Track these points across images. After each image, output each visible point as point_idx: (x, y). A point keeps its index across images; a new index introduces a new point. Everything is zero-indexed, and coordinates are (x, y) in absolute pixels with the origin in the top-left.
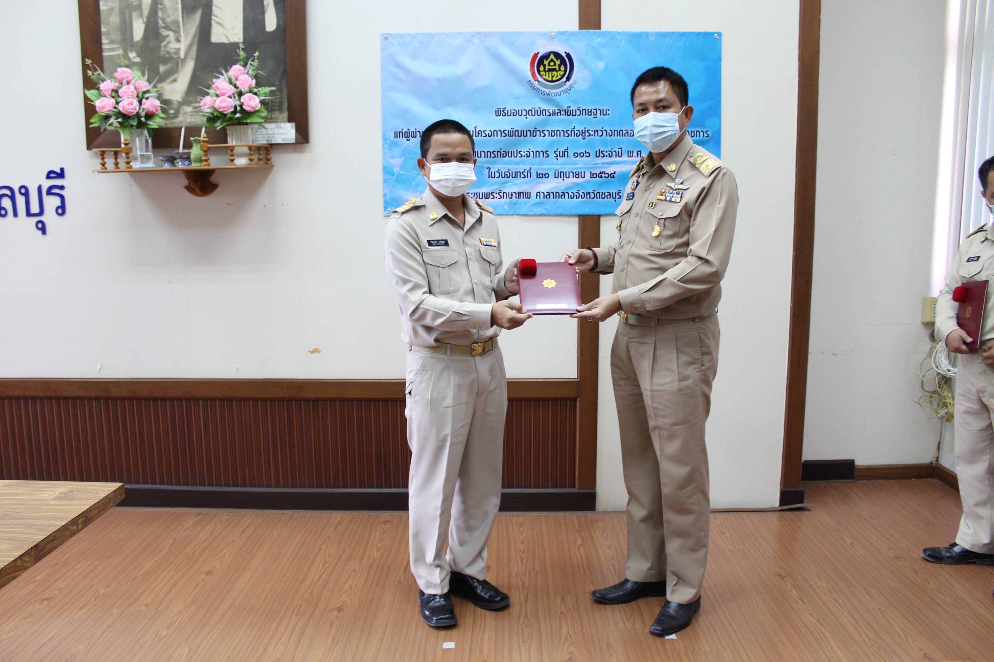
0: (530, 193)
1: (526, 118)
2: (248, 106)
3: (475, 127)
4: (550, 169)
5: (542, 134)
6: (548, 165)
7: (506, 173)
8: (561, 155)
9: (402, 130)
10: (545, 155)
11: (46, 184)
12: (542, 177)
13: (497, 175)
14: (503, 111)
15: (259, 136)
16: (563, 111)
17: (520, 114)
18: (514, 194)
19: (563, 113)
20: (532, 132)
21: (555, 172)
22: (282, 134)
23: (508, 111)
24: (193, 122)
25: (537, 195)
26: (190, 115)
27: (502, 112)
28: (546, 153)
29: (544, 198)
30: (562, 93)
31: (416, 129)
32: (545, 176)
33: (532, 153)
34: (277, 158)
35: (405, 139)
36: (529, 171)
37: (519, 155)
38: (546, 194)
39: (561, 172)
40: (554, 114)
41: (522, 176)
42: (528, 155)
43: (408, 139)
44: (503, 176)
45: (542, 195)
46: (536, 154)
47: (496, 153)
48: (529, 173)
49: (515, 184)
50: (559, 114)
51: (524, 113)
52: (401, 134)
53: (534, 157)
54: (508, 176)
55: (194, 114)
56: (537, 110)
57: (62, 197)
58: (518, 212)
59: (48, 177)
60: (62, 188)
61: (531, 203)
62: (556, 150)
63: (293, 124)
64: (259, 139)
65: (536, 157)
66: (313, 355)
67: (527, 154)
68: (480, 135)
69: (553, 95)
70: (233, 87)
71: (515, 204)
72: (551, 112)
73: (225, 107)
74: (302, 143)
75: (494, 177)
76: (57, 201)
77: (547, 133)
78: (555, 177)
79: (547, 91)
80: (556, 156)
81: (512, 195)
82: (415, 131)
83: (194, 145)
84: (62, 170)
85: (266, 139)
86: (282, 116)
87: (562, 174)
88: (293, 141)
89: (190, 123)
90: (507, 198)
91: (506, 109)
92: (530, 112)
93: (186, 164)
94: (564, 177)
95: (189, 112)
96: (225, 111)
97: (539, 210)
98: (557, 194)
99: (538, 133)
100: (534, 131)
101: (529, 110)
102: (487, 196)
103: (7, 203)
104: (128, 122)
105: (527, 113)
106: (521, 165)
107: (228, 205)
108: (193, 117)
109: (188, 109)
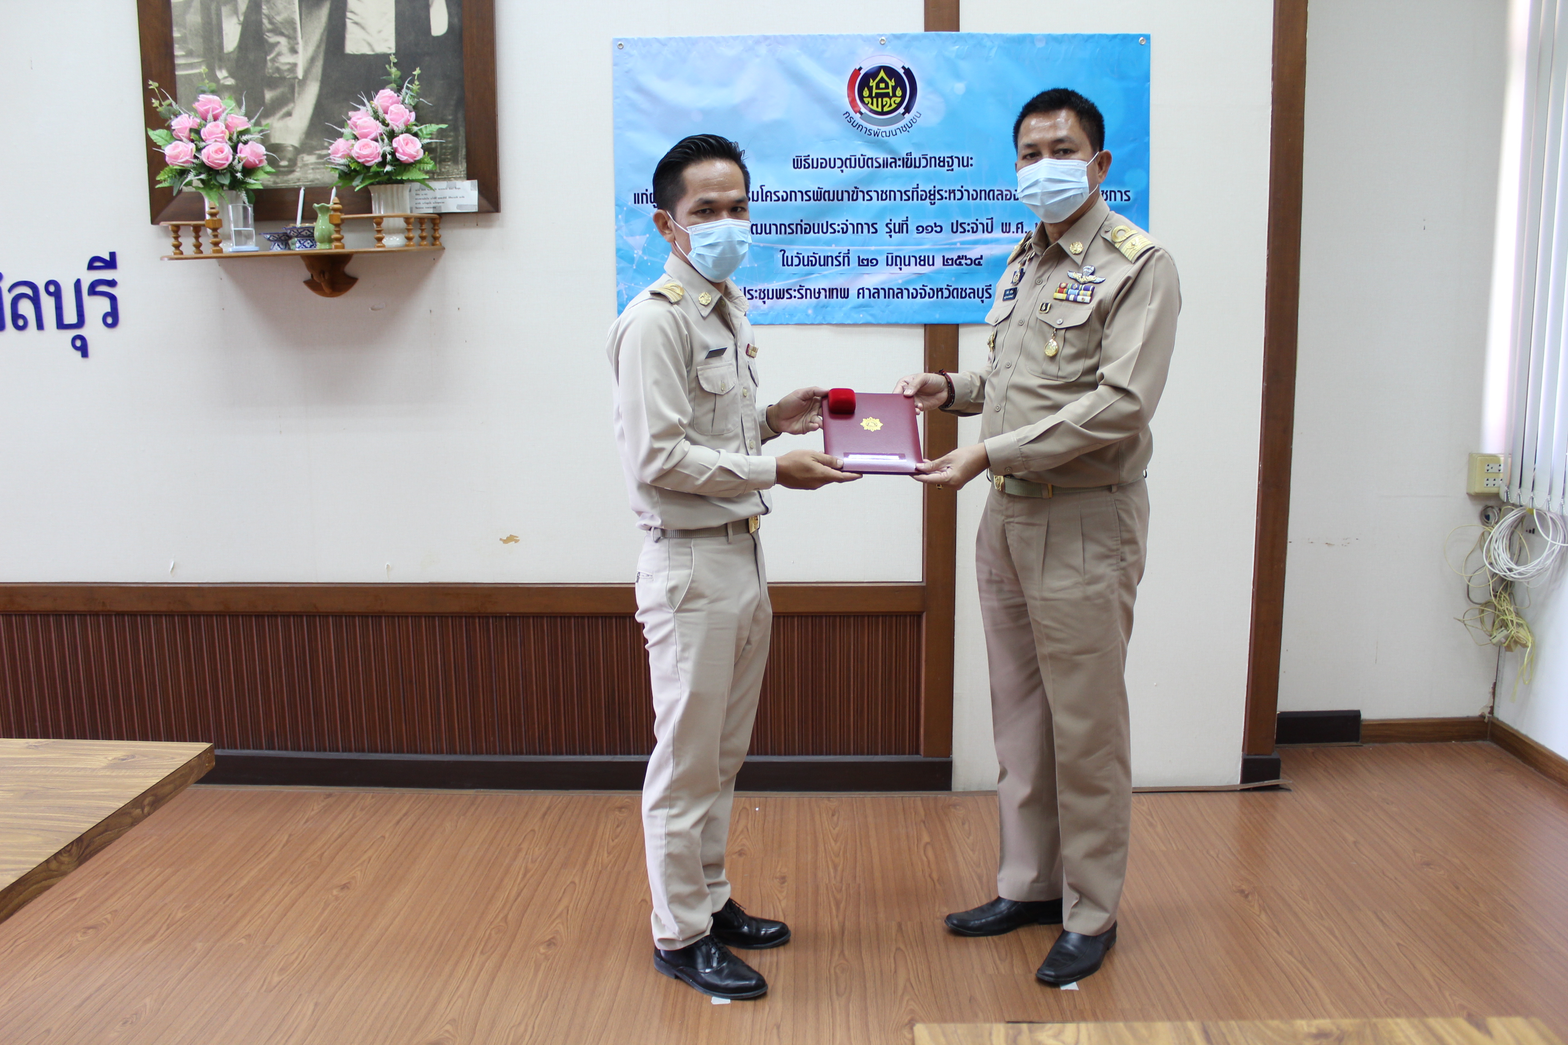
0: (848, 289)
1: (842, 171)
2: (404, 154)
3: (761, 187)
4: (880, 252)
5: (867, 197)
6: (876, 245)
7: (810, 259)
8: (897, 230)
10: (872, 230)
11: (88, 278)
12: (868, 265)
13: (796, 261)
14: (805, 160)
15: (422, 201)
16: (899, 159)
17: (832, 165)
18: (823, 292)
19: (899, 163)
20: (851, 193)
21: (887, 257)
22: (457, 197)
23: (813, 159)
24: (318, 179)
25: (859, 293)
26: (313, 169)
27: (803, 163)
28: (873, 227)
29: (870, 297)
30: (898, 131)
32: (871, 262)
33: (850, 227)
34: (449, 235)
36: (847, 255)
37: (830, 230)
38: (873, 291)
39: (896, 257)
40: (886, 164)
41: (835, 262)
42: (845, 230)
44: (806, 263)
45: (867, 292)
46: (857, 228)
47: (794, 227)
48: (846, 259)
49: (825, 276)
50: (893, 165)
51: (839, 163)
52: (644, 196)
53: (854, 232)
54: (814, 263)
55: (318, 166)
56: (859, 159)
57: (113, 299)
58: (829, 319)
59: (91, 267)
60: (112, 283)
61: (850, 306)
62: (889, 221)
63: (475, 182)
64: (421, 205)
65: (857, 232)
66: (506, 545)
67: (843, 229)
68: (769, 199)
69: (884, 134)
70: (380, 125)
71: (825, 306)
72: (881, 161)
73: (368, 156)
74: (489, 212)
75: (792, 265)
76: (104, 305)
77: (874, 195)
78: (887, 265)
79: (875, 128)
80: (889, 231)
81: (819, 293)
83: (319, 215)
84: (113, 255)
85: (432, 205)
86: (458, 169)
87: (898, 259)
88: (475, 209)
89: (312, 181)
90: (811, 298)
91: (810, 158)
92: (848, 161)
93: (308, 246)
94: (901, 265)
95: (312, 164)
96: (369, 161)
97: (862, 317)
98: (891, 291)
99: (860, 195)
100: (853, 191)
101: (847, 159)
102: (780, 294)
103: (26, 308)
104: (216, 180)
105: (844, 163)
106: (833, 245)
107: (372, 309)
108: (318, 171)
109: (310, 159)
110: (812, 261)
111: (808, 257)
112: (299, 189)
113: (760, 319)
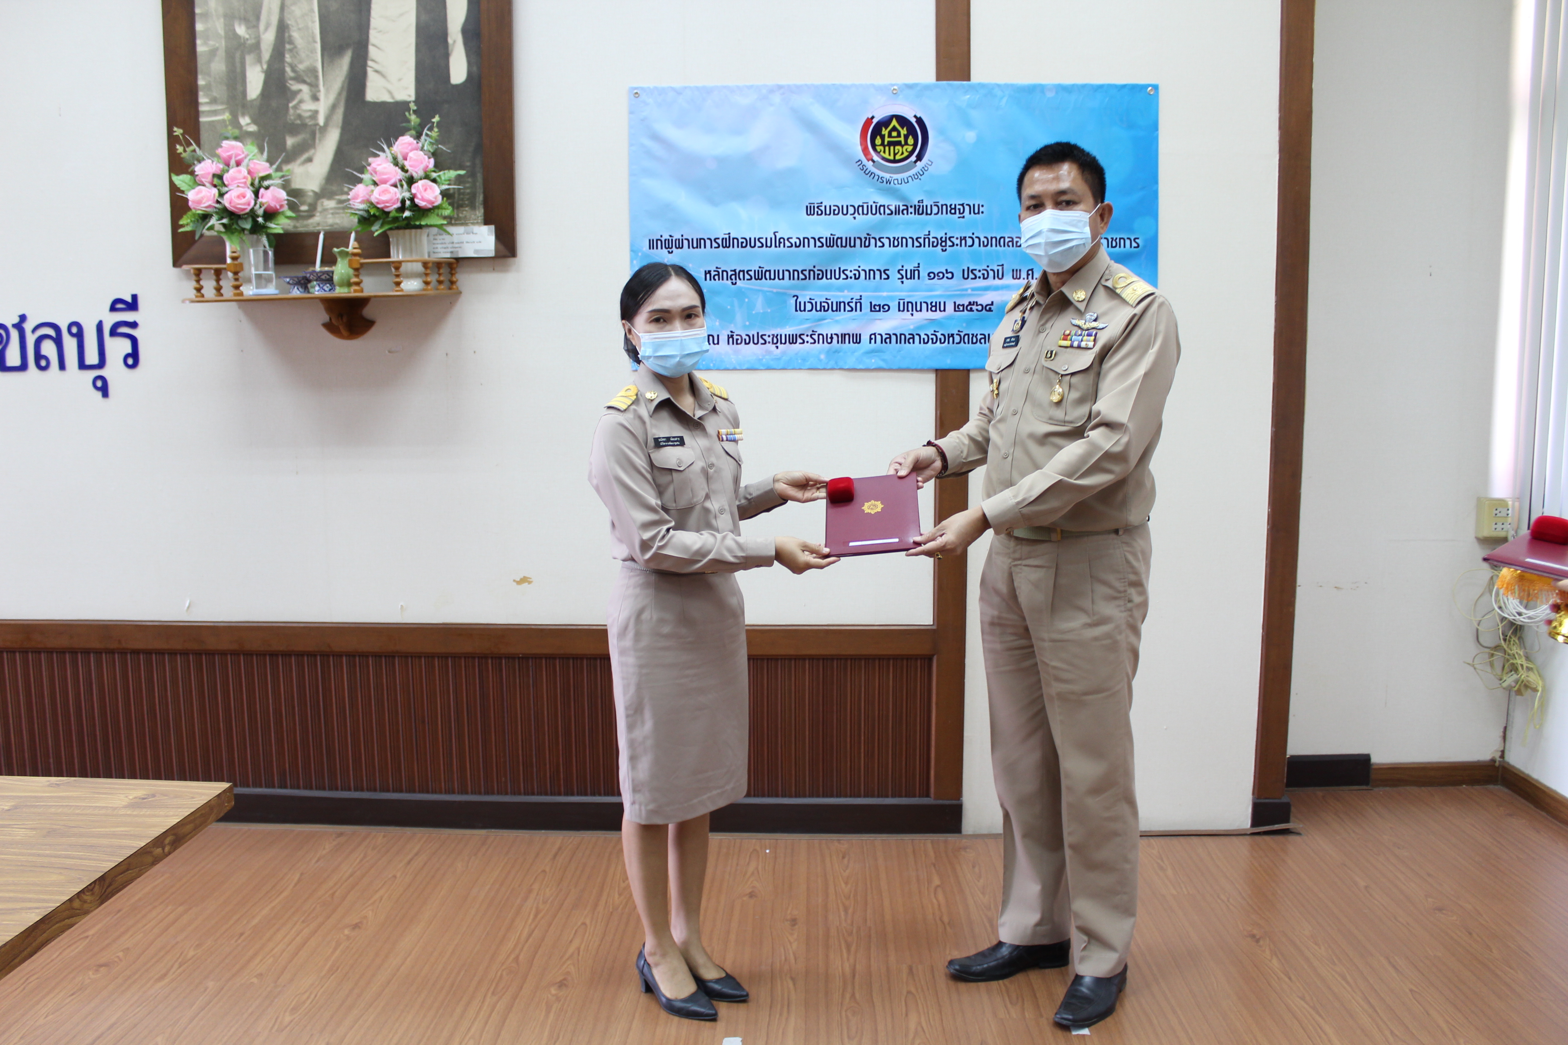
0: (860, 335)
1: (855, 218)
2: (423, 200)
3: (774, 233)
4: (891, 298)
5: (879, 244)
6: (887, 292)
7: (823, 304)
8: (909, 276)
9: (661, 236)
10: (884, 276)
11: (110, 319)
12: (879, 311)
13: (809, 307)
14: (818, 207)
15: (439, 246)
16: (911, 207)
17: (845, 212)
18: (835, 337)
19: (911, 210)
20: (863, 240)
21: (899, 303)
22: (474, 242)
23: (825, 207)
24: (337, 224)
25: (871, 339)
26: (332, 214)
27: (816, 210)
28: (884, 273)
29: (882, 343)
30: (910, 179)
31: (682, 236)
32: (883, 308)
33: (863, 273)
34: (466, 280)
35: (665, 251)
36: (859, 302)
37: (843, 276)
38: (885, 336)
39: (908, 303)
40: (897, 211)
41: (848, 308)
42: (857, 276)
43: (670, 250)
44: (818, 308)
45: (879, 338)
46: (870, 274)
47: (807, 273)
48: (858, 305)
49: (837, 322)
50: (905, 212)
51: (851, 210)
52: (659, 242)
53: (866, 278)
54: (826, 308)
55: (337, 211)
56: (871, 206)
57: (134, 341)
58: (841, 364)
59: (113, 308)
60: (134, 325)
61: (862, 351)
62: (901, 268)
63: (492, 227)
64: (439, 250)
65: (870, 278)
66: (519, 587)
67: (855, 275)
68: (782, 245)
69: (896, 182)
70: (399, 171)
71: (837, 351)
72: (893, 208)
73: (387, 202)
74: (505, 257)
75: (805, 310)
76: (125, 346)
77: (886, 242)
78: (899, 310)
79: (887, 176)
80: (900, 277)
81: (832, 338)
82: (681, 238)
83: (339, 260)
84: (135, 297)
85: (450, 250)
86: (475, 215)
87: (910, 305)
88: (492, 254)
89: (331, 225)
90: (823, 343)
91: (823, 205)
92: (860, 209)
93: (327, 289)
94: (912, 311)
95: (332, 209)
96: (388, 207)
97: (874, 362)
98: (903, 337)
99: (873, 241)
100: (866, 238)
101: (859, 206)
102: (793, 339)
103: (49, 349)
104: (237, 224)
105: (856, 210)
106: (846, 291)
107: (389, 352)
108: (337, 216)
109: (330, 204)
110: (824, 307)
111: (821, 303)
112: (319, 233)
113: (773, 364)
